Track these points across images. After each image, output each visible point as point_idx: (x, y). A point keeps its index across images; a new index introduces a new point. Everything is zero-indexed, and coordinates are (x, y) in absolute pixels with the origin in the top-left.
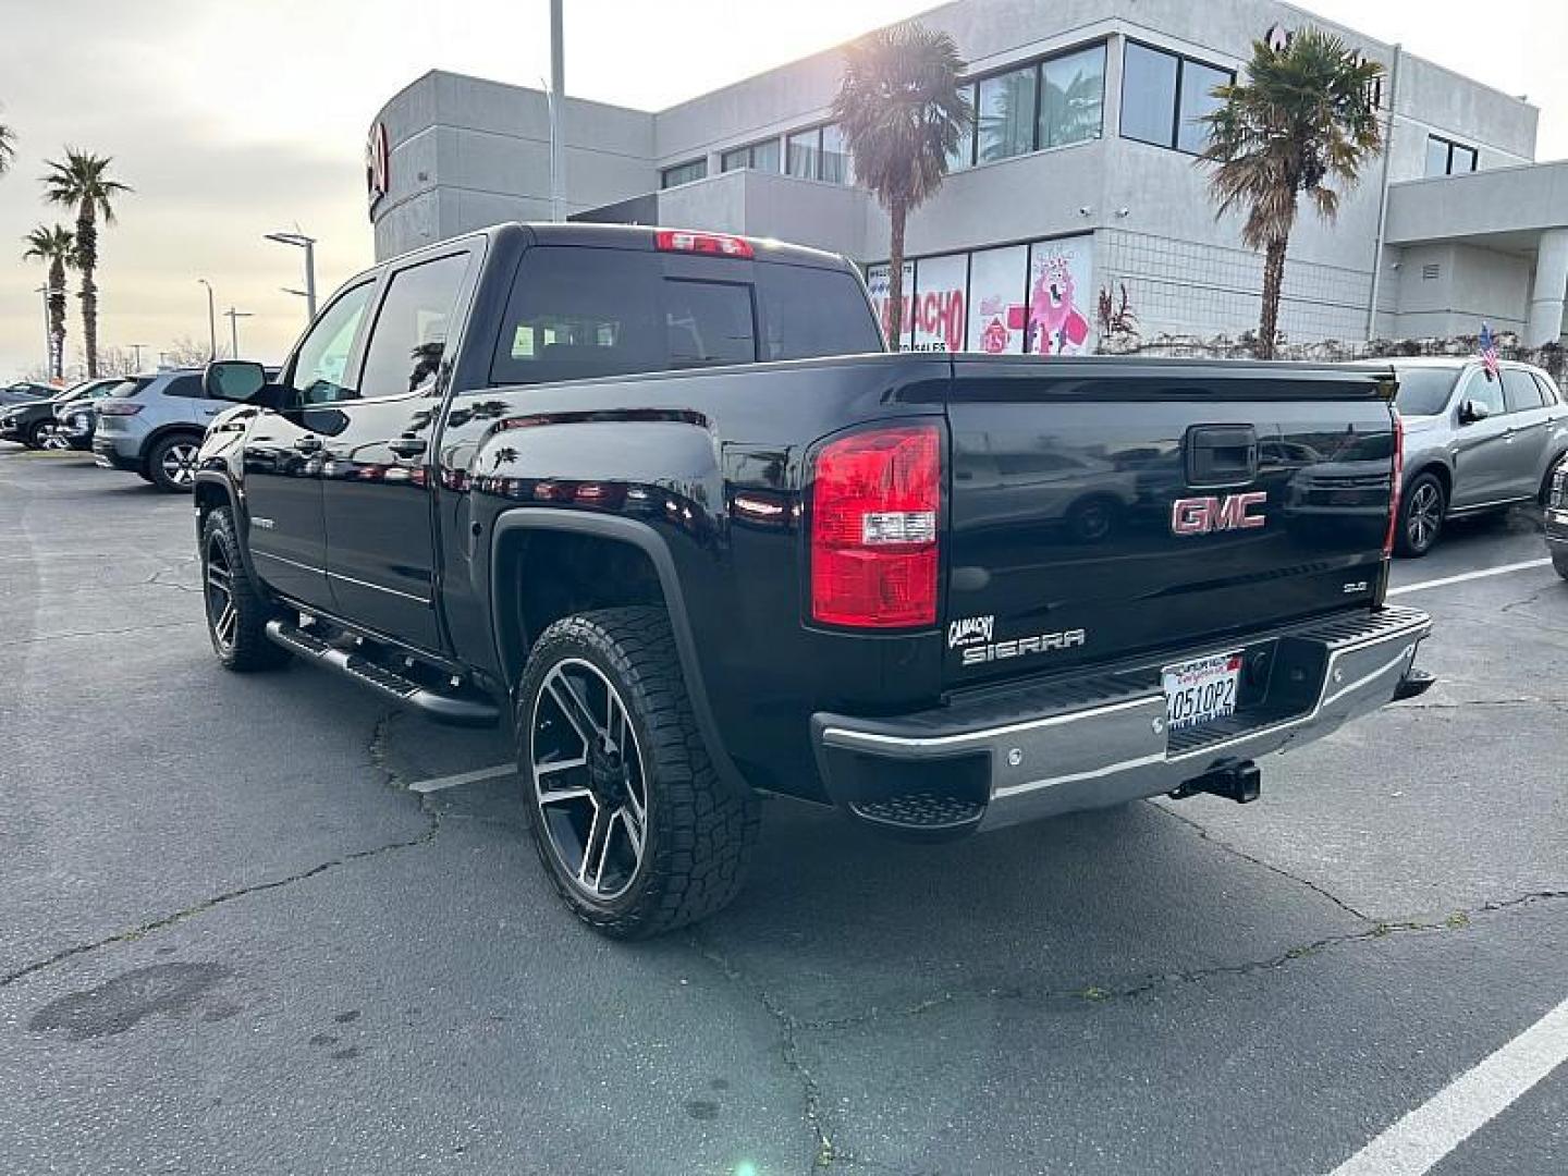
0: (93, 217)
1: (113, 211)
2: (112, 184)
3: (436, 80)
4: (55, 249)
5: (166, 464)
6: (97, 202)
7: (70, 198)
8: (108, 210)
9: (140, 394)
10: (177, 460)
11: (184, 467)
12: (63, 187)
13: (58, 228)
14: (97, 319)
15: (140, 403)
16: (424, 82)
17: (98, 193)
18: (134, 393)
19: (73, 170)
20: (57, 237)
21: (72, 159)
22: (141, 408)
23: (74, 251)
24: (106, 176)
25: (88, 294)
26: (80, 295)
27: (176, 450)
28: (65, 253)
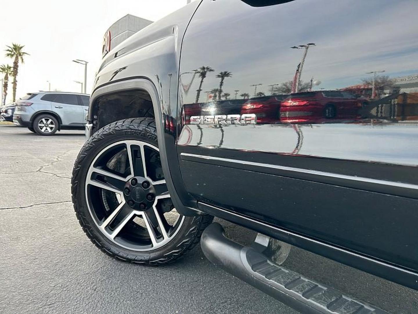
0: (18, 62)
1: (24, 60)
2: (24, 53)
3: (129, 17)
4: (6, 71)
5: (40, 125)
6: (19, 57)
7: (12, 56)
8: (22, 60)
9: (32, 99)
10: (43, 123)
11: (46, 126)
12: (10, 53)
13: (8, 65)
14: (16, 90)
15: (32, 102)
16: (125, 18)
17: (20, 55)
18: (30, 99)
19: (13, 48)
20: (7, 67)
21: (14, 45)
22: (32, 104)
23: (12, 72)
24: (22, 50)
25: (15, 83)
26: (12, 83)
27: (43, 120)
28: (9, 72)
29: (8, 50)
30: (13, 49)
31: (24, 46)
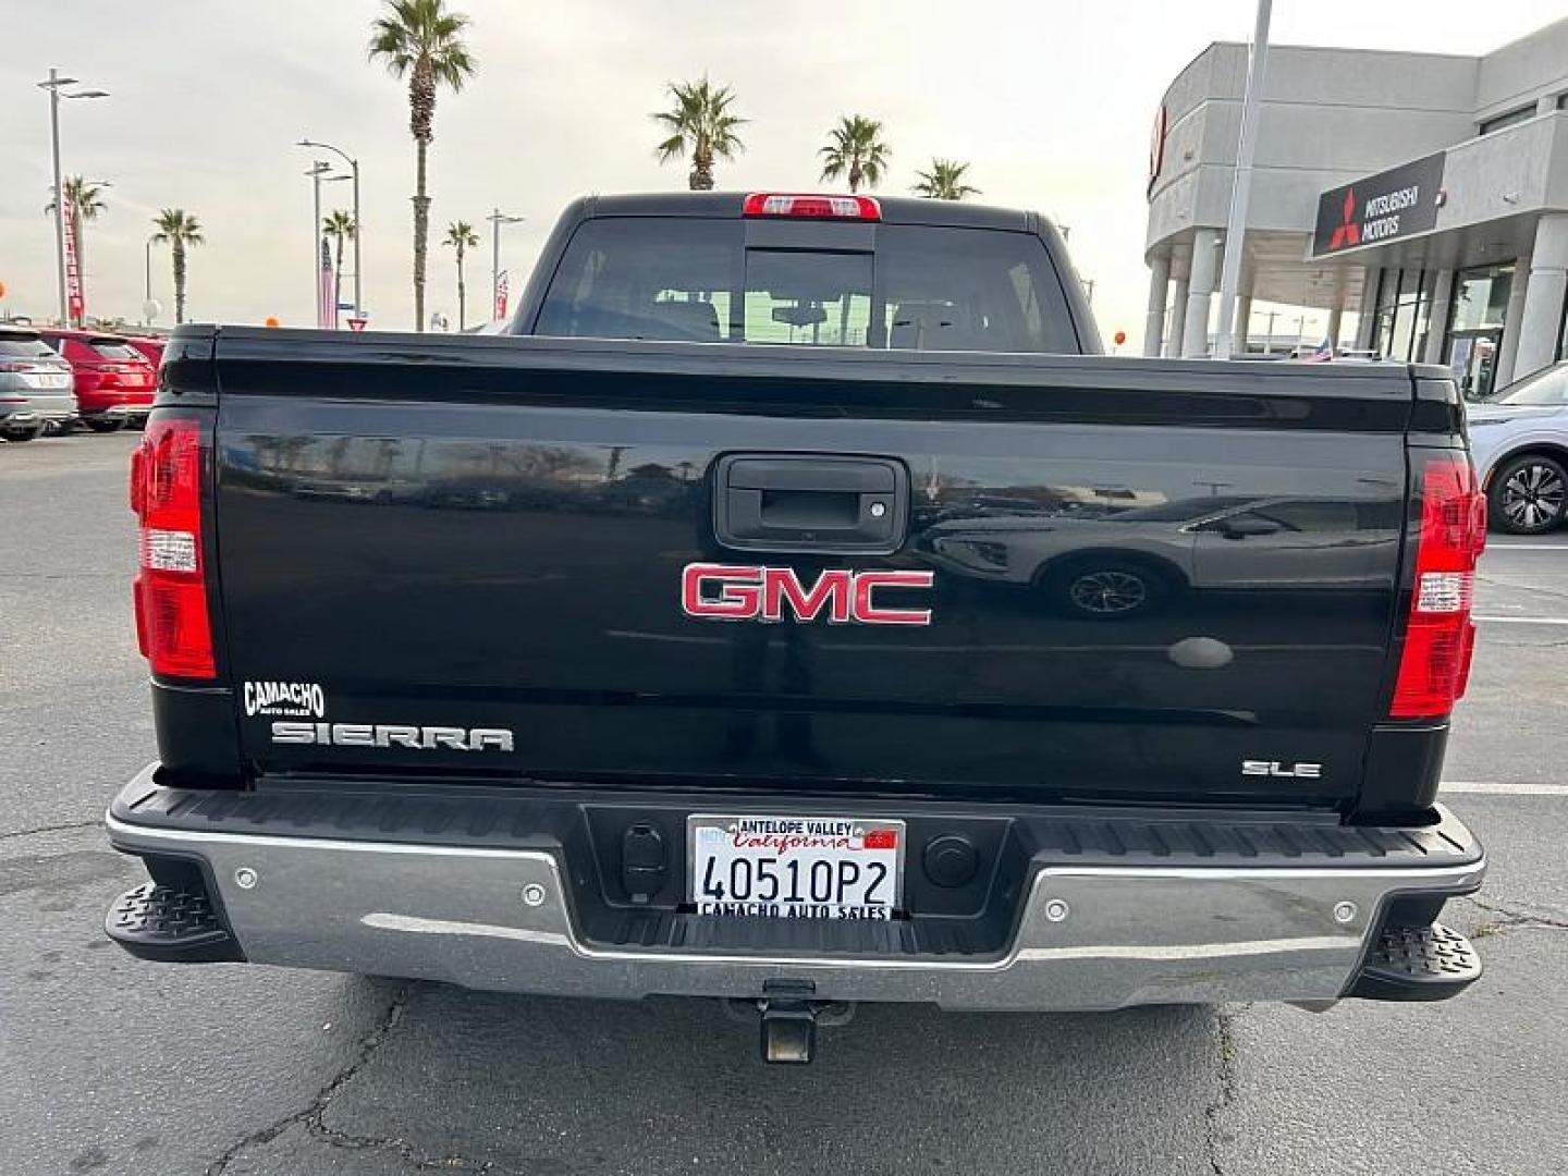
3: (1214, 52)
16: (1204, 57)
29: (922, 187)
30: (935, 181)
31: (968, 164)
